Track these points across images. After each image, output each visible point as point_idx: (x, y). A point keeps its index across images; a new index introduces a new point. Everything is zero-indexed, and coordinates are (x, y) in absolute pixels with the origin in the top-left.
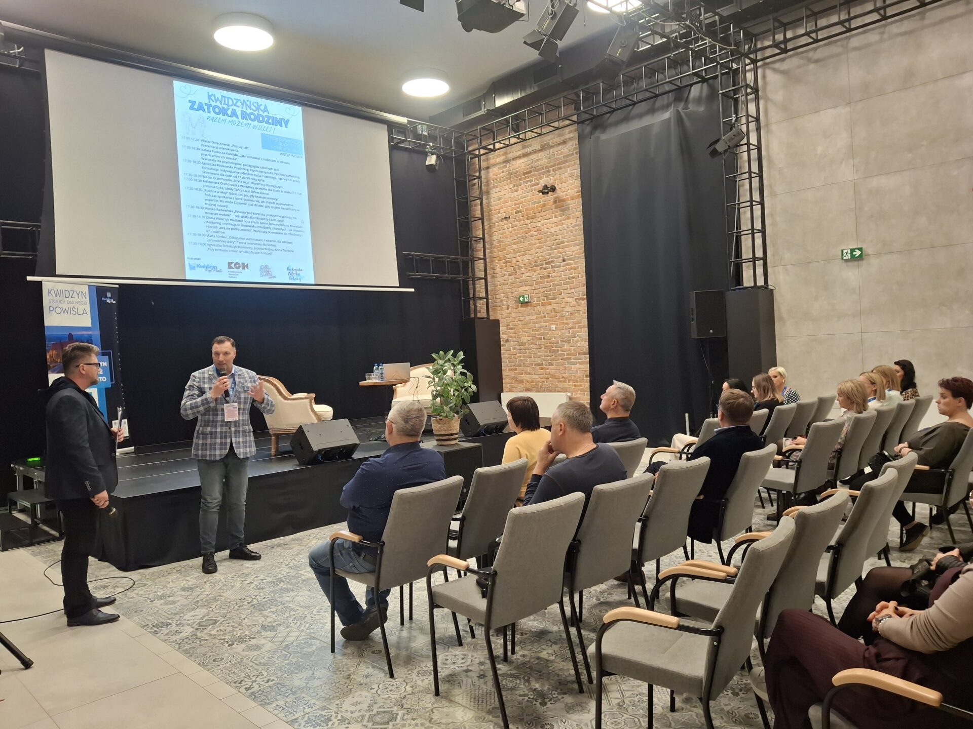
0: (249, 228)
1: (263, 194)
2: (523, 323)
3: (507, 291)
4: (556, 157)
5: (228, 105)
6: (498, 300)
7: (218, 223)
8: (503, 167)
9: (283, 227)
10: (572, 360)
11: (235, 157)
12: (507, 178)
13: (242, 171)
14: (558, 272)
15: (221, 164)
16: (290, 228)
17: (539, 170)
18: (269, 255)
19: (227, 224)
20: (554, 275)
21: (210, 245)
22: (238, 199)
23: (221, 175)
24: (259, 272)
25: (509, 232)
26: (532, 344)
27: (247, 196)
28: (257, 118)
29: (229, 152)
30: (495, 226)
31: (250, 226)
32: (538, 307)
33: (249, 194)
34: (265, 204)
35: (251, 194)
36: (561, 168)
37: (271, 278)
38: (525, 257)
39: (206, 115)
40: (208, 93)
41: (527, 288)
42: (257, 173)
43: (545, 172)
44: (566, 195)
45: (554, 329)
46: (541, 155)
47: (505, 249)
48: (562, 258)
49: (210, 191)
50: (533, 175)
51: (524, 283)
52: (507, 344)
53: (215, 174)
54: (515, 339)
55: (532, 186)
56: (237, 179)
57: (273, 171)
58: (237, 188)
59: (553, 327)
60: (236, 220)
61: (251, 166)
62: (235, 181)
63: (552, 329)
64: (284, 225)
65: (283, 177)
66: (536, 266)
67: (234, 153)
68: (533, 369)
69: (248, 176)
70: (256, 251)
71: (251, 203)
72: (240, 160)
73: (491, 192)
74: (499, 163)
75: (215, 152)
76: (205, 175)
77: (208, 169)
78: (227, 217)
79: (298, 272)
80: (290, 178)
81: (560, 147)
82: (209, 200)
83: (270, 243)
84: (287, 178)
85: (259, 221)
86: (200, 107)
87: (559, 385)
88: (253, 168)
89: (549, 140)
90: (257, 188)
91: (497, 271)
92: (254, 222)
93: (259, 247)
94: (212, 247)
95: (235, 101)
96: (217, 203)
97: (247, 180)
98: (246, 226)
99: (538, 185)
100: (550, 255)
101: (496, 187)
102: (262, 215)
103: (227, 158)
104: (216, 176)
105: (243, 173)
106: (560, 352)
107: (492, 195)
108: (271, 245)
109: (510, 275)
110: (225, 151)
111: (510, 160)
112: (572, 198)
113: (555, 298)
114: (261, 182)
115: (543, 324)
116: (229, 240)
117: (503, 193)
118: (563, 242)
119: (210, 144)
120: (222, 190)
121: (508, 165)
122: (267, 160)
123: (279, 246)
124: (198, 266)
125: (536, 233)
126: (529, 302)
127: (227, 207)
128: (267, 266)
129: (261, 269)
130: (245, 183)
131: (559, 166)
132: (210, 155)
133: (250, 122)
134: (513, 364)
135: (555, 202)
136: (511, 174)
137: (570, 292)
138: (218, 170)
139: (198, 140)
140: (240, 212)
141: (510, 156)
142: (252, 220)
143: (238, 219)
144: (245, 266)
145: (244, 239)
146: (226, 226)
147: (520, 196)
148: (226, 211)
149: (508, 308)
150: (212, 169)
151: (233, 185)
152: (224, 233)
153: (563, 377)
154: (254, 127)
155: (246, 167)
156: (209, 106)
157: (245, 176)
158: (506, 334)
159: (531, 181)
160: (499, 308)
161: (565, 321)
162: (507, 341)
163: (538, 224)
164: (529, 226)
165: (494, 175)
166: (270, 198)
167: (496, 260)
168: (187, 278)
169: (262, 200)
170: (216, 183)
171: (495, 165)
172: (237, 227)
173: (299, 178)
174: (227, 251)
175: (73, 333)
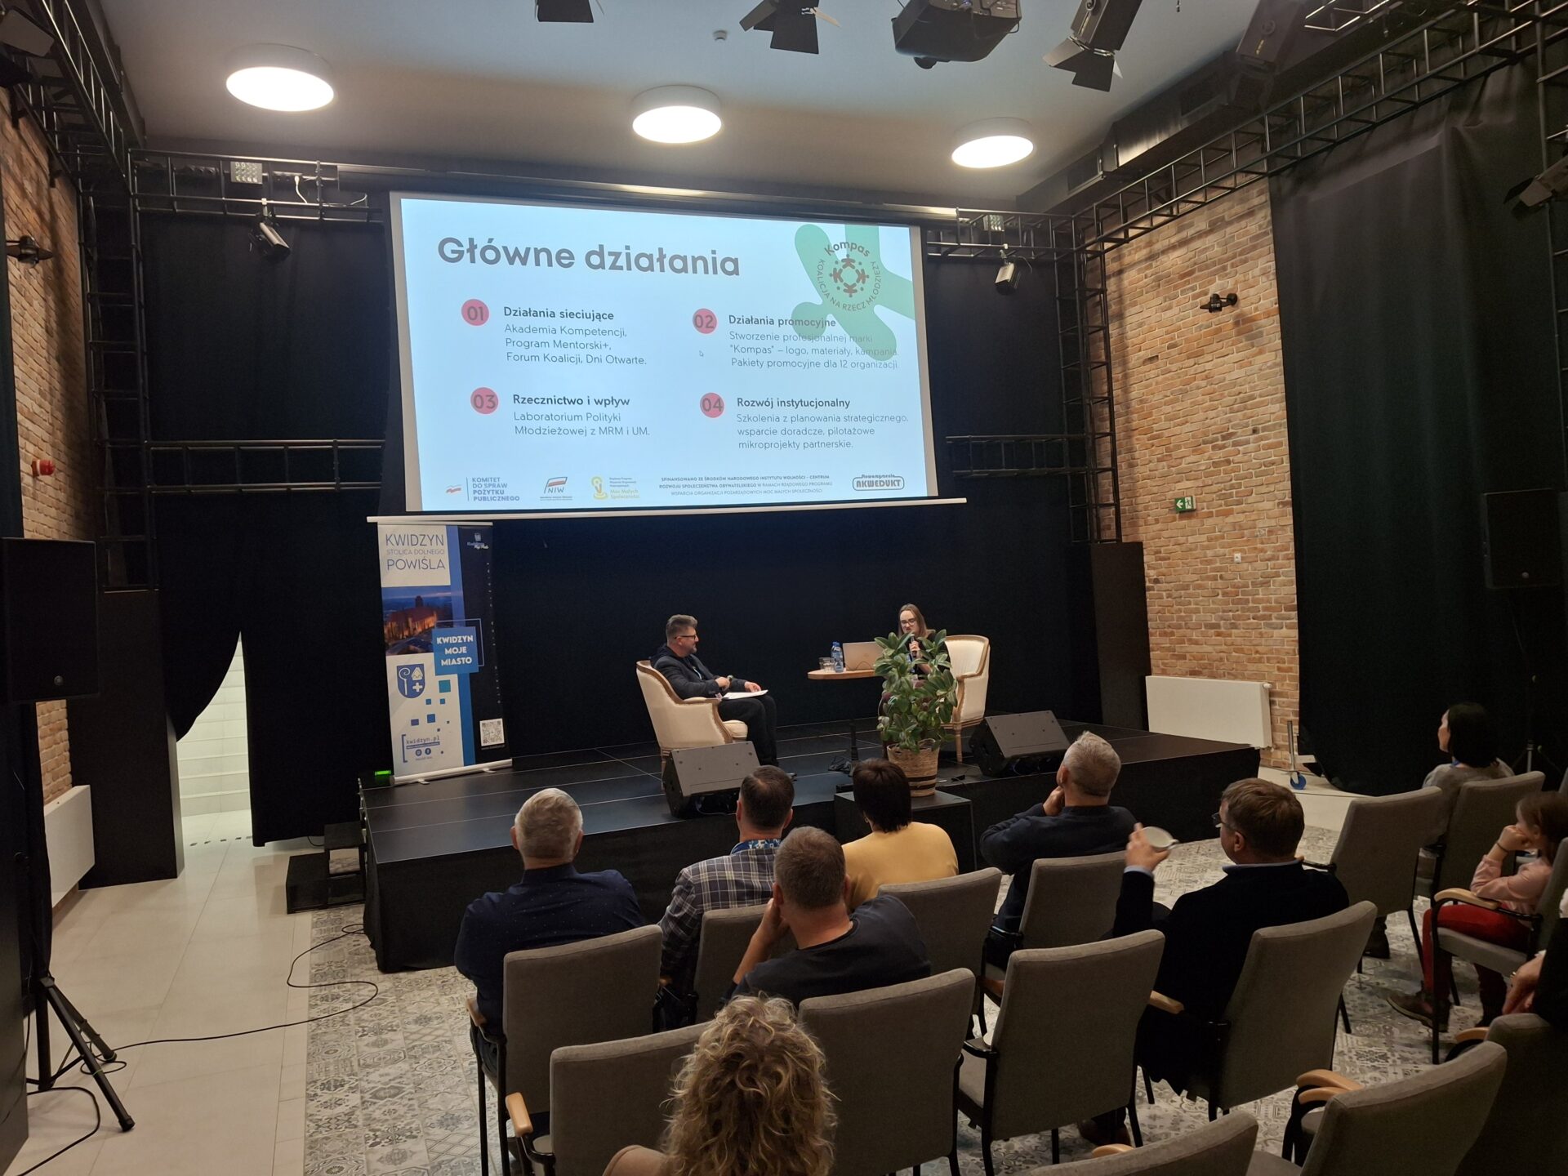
2: (1184, 548)
3: (1155, 489)
4: (1236, 241)
6: (1140, 507)
8: (1147, 268)
10: (1274, 621)
12: (1152, 287)
14: (1245, 454)
17: (1207, 267)
20: (1236, 459)
25: (1157, 383)
26: (1200, 587)
30: (1133, 374)
32: (1210, 520)
36: (1245, 261)
38: (1187, 428)
41: (1189, 484)
43: (1216, 270)
44: (1256, 309)
45: (1239, 560)
46: (1210, 239)
47: (1150, 414)
48: (1251, 428)
50: (1197, 277)
51: (1186, 475)
52: (1156, 586)
54: (1169, 578)
55: (1195, 297)
59: (1238, 556)
63: (1236, 560)
66: (1205, 443)
68: (1203, 634)
73: (1127, 313)
74: (1140, 262)
81: (1243, 223)
87: (1251, 667)
89: (1224, 211)
91: (1137, 454)
99: (1206, 294)
100: (1230, 421)
101: (1135, 304)
106: (1251, 605)
107: (1129, 320)
109: (1159, 460)
111: (1158, 254)
112: (1268, 315)
113: (1239, 503)
115: (1220, 551)
117: (1146, 314)
118: (1252, 398)
121: (1154, 264)
125: (1203, 383)
126: (1192, 510)
131: (1243, 257)
134: (1167, 623)
135: (1237, 324)
136: (1159, 279)
137: (1266, 490)
141: (1158, 247)
147: (1174, 318)
149: (1157, 521)
153: (1257, 652)
158: (1154, 569)
159: (1193, 289)
160: (1141, 522)
161: (1259, 546)
162: (1156, 581)
163: (1208, 366)
164: (1192, 371)
165: (1131, 283)
167: (1136, 436)
171: (1132, 265)
175: (422, 596)
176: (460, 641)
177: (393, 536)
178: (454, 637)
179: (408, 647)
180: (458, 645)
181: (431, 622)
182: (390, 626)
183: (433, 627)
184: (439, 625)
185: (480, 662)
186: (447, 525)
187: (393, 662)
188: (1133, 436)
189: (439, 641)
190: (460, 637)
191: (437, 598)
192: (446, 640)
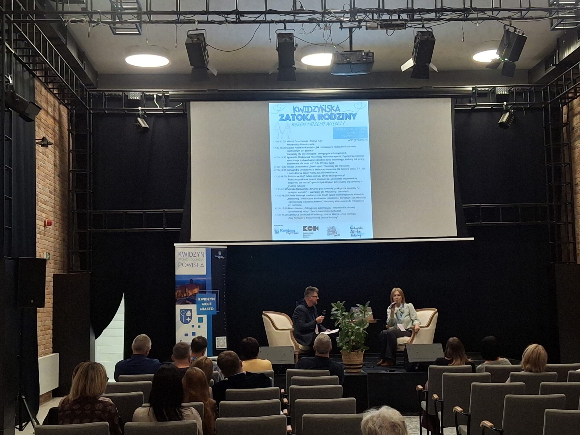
0: (321, 200)
1: (333, 173)
5: (308, 112)
7: (297, 199)
9: (348, 196)
11: (312, 149)
13: (317, 159)
15: (301, 156)
16: (354, 196)
18: (335, 218)
19: (304, 199)
21: (290, 215)
22: (312, 179)
23: (301, 163)
24: (327, 232)
27: (320, 176)
28: (330, 117)
29: (307, 146)
31: (321, 198)
33: (321, 175)
34: (333, 181)
35: (323, 174)
37: (336, 236)
39: (292, 122)
40: (294, 106)
42: (328, 158)
49: (292, 176)
53: (296, 164)
56: (313, 165)
57: (342, 155)
58: (312, 171)
60: (310, 195)
61: (324, 154)
62: (311, 167)
64: (349, 195)
65: (350, 158)
67: (311, 146)
69: (321, 161)
70: (326, 216)
71: (323, 181)
72: (315, 151)
75: (297, 148)
76: (289, 165)
77: (292, 161)
78: (303, 194)
79: (359, 230)
80: (355, 158)
82: (291, 183)
83: (336, 209)
84: (353, 158)
85: (328, 193)
86: (288, 118)
88: (325, 155)
90: (328, 170)
92: (325, 195)
93: (327, 213)
94: (292, 216)
95: (313, 108)
96: (296, 185)
97: (320, 165)
98: (319, 198)
102: (331, 189)
103: (306, 151)
104: (297, 165)
105: (318, 160)
108: (337, 211)
110: (305, 146)
114: (332, 165)
116: (305, 210)
119: (294, 143)
120: (301, 175)
122: (337, 147)
123: (344, 211)
124: (281, 230)
127: (304, 186)
128: (333, 227)
129: (329, 229)
130: (319, 167)
132: (293, 151)
133: (324, 121)
138: (298, 160)
139: (285, 141)
140: (314, 189)
142: (323, 193)
143: (312, 194)
144: (316, 228)
145: (316, 208)
146: (303, 200)
148: (303, 189)
150: (294, 160)
151: (310, 170)
152: (301, 205)
154: (328, 124)
155: (320, 155)
156: (293, 116)
157: (319, 162)
166: (338, 176)
168: (273, 240)
169: (332, 177)
170: (297, 170)
172: (311, 200)
173: (363, 156)
174: (303, 218)
175: (193, 279)
176: (209, 300)
177: (182, 253)
178: (206, 298)
179: (185, 301)
180: (208, 302)
181: (196, 291)
182: (178, 292)
183: (197, 293)
184: (200, 292)
185: (217, 310)
186: (206, 248)
187: (179, 307)
189: (199, 299)
190: (209, 298)
191: (199, 280)
192: (202, 299)
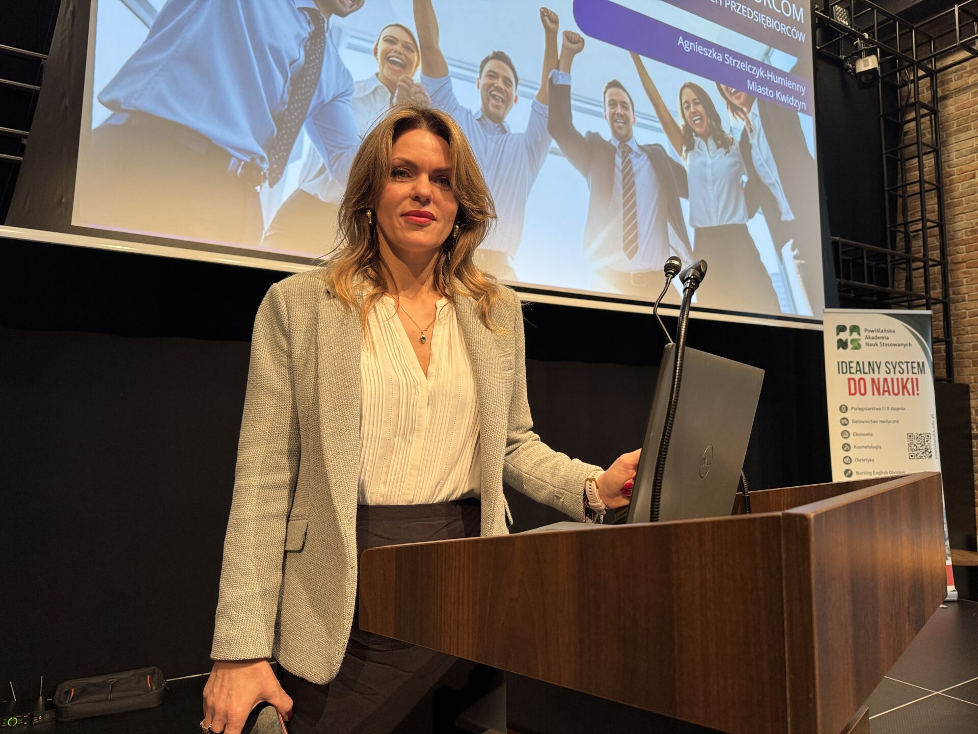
30: (960, 203)
73: (953, 140)
74: (974, 86)
107: (953, 147)
165: (960, 108)
167: (965, 268)
188: (958, 269)
